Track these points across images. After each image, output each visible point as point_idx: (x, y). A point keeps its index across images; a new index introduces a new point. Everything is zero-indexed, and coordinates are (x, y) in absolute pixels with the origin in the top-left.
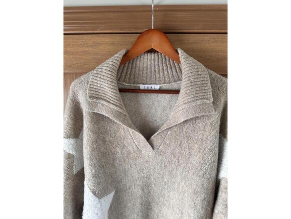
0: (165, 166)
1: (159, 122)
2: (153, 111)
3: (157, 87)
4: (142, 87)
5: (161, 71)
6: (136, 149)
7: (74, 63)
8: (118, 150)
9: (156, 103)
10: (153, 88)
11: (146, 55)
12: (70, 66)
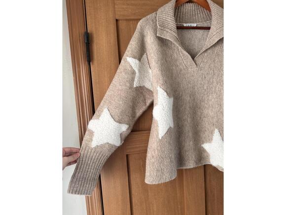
0: (205, 77)
1: (197, 50)
2: (193, 42)
3: (195, 25)
4: (185, 25)
5: (197, 14)
6: (185, 67)
7: (137, 12)
8: (174, 68)
9: (194, 36)
10: (192, 26)
11: (187, 4)
12: (135, 14)
